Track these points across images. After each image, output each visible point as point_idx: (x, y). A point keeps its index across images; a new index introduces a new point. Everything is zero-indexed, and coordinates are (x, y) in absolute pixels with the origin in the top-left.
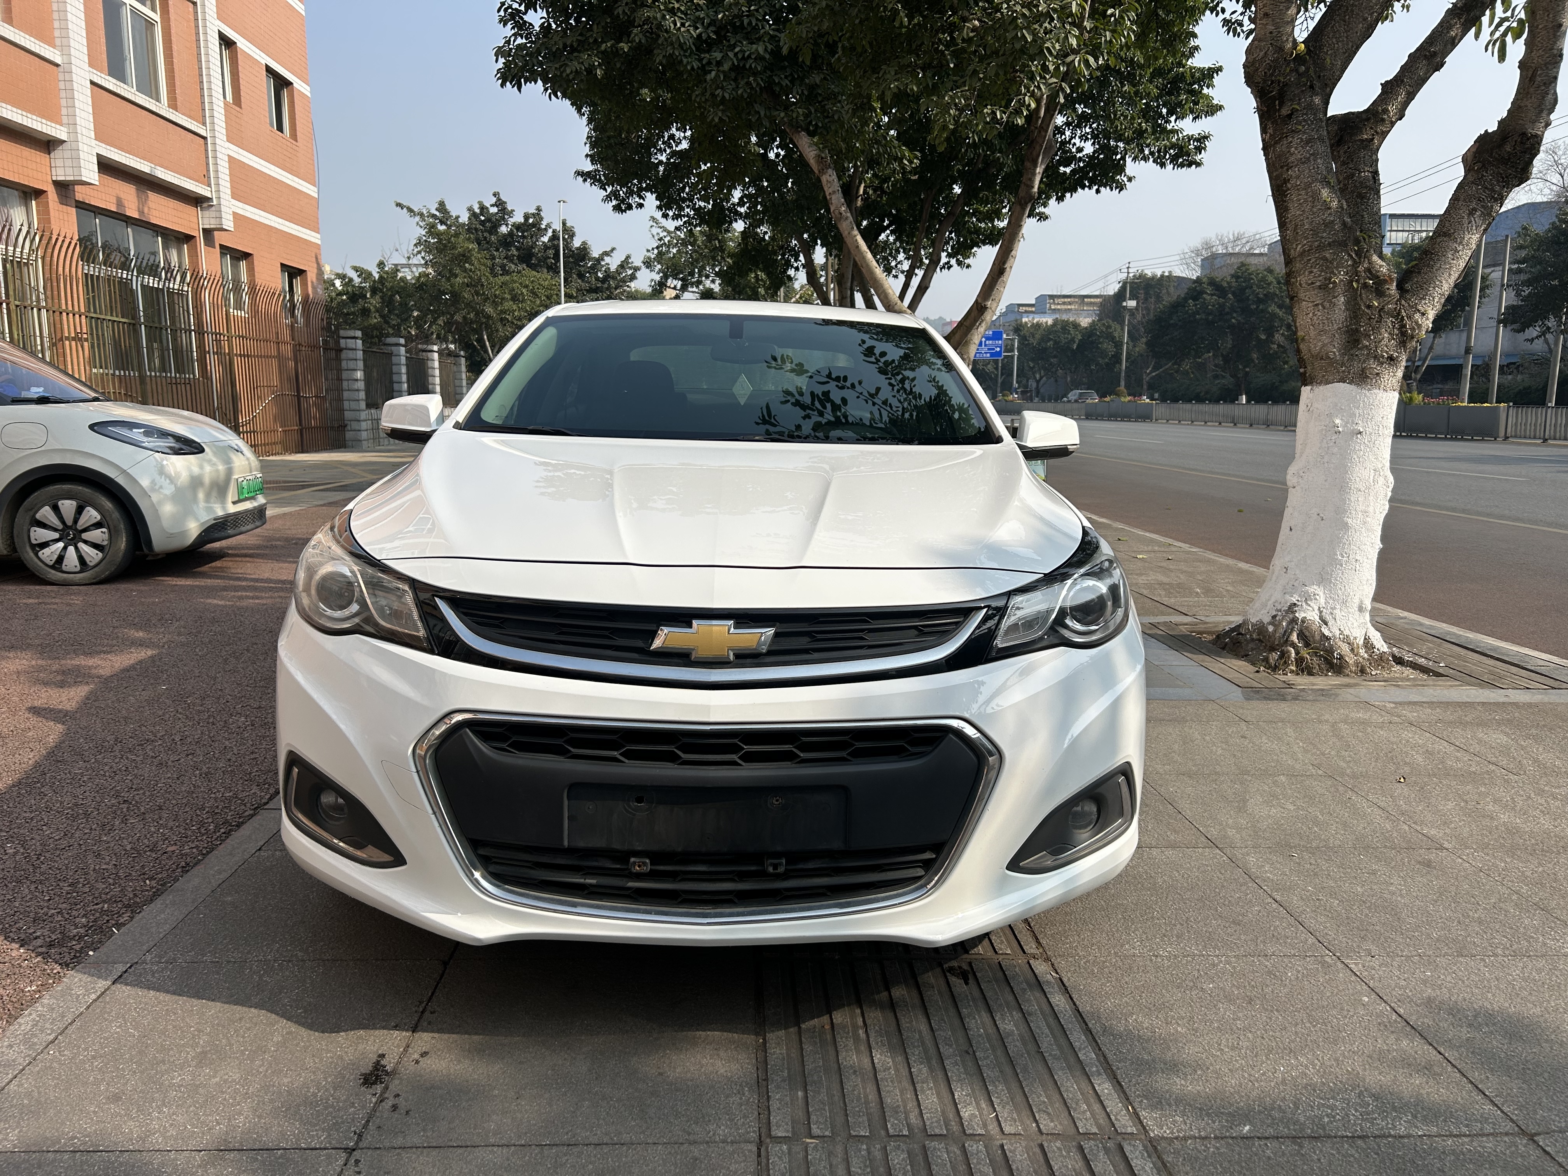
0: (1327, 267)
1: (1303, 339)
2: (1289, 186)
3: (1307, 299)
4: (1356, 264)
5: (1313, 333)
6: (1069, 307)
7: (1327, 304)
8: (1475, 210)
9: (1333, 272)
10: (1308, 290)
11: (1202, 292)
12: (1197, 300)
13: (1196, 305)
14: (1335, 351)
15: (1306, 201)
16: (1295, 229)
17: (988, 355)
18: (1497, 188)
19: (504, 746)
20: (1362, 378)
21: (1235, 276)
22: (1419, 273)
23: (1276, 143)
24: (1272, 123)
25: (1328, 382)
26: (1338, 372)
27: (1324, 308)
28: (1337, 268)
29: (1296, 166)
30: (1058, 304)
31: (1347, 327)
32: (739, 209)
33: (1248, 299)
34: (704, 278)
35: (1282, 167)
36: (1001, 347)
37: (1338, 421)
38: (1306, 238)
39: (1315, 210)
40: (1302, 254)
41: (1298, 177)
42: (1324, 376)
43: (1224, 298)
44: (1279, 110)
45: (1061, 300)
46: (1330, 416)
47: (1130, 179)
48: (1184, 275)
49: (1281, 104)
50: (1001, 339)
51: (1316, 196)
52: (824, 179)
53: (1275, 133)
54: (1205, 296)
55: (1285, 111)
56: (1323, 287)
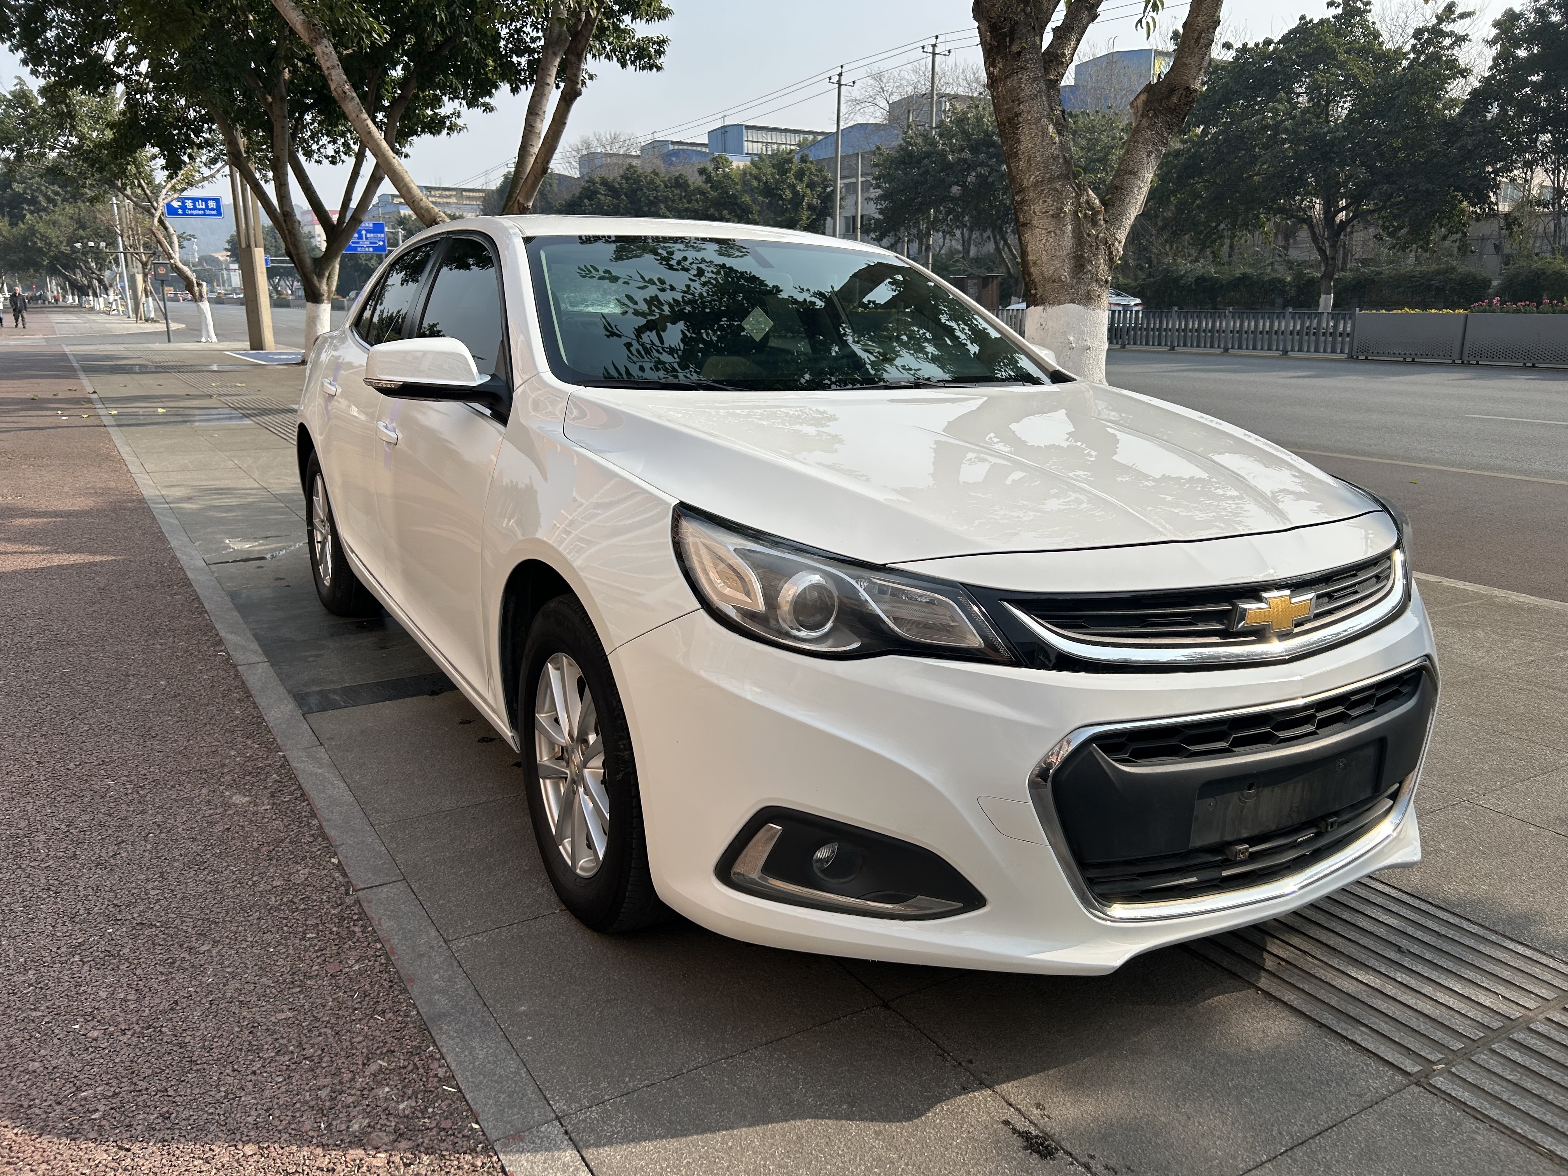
0: (1059, 198)
1: (1035, 263)
2: (1021, 119)
3: (1040, 226)
4: (1078, 196)
5: (1045, 258)
6: (448, 200)
7: (1058, 232)
8: (1151, 152)
9: (1062, 203)
10: (1042, 218)
11: (596, 192)
12: (593, 200)
13: (591, 205)
14: (1065, 274)
15: (1036, 135)
16: (1029, 161)
17: (371, 249)
18: (1165, 134)
19: (1126, 756)
20: (1088, 299)
21: (625, 177)
22: (1113, 205)
23: (1007, 77)
24: (1002, 58)
25: (1060, 303)
26: (1069, 294)
27: (1056, 235)
28: (1065, 198)
29: (1027, 101)
30: (435, 196)
31: (1074, 253)
32: (115, 69)
33: (639, 200)
34: (47, 150)
35: (1013, 101)
36: (383, 241)
37: (1071, 338)
38: (1038, 170)
39: (1044, 144)
40: (1035, 185)
41: (1029, 112)
42: (1056, 297)
43: (617, 199)
44: (1010, 47)
45: (437, 193)
46: (1064, 333)
47: (591, 77)
48: (567, 174)
49: (1012, 41)
50: (383, 232)
51: (1044, 132)
52: (318, 50)
53: (1005, 68)
54: (599, 196)
55: (1015, 49)
56: (1056, 216)
